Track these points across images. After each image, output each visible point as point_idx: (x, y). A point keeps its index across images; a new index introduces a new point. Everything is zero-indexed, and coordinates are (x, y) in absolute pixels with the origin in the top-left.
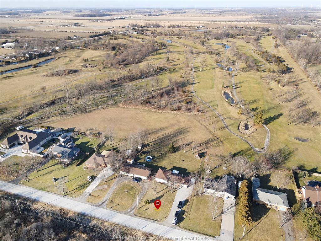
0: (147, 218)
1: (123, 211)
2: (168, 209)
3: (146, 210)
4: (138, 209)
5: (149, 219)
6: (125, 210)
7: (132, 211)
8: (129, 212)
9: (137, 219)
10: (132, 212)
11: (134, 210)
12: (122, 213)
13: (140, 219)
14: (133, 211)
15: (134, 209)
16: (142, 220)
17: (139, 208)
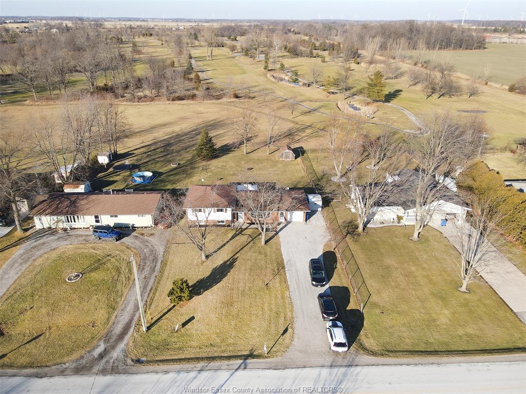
0: (202, 359)
1: (65, 359)
2: (276, 297)
3: (184, 325)
4: (144, 329)
5: (213, 359)
6: (75, 356)
7: (113, 347)
8: (101, 356)
9: (153, 377)
10: (116, 353)
11: (125, 341)
12: (62, 373)
13: (166, 372)
14: (122, 346)
15: (127, 337)
16: (183, 375)
17: (148, 328)
